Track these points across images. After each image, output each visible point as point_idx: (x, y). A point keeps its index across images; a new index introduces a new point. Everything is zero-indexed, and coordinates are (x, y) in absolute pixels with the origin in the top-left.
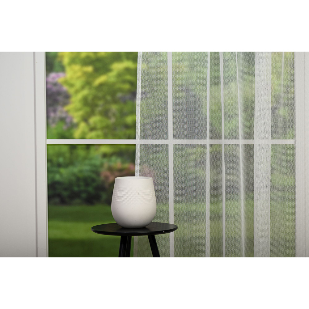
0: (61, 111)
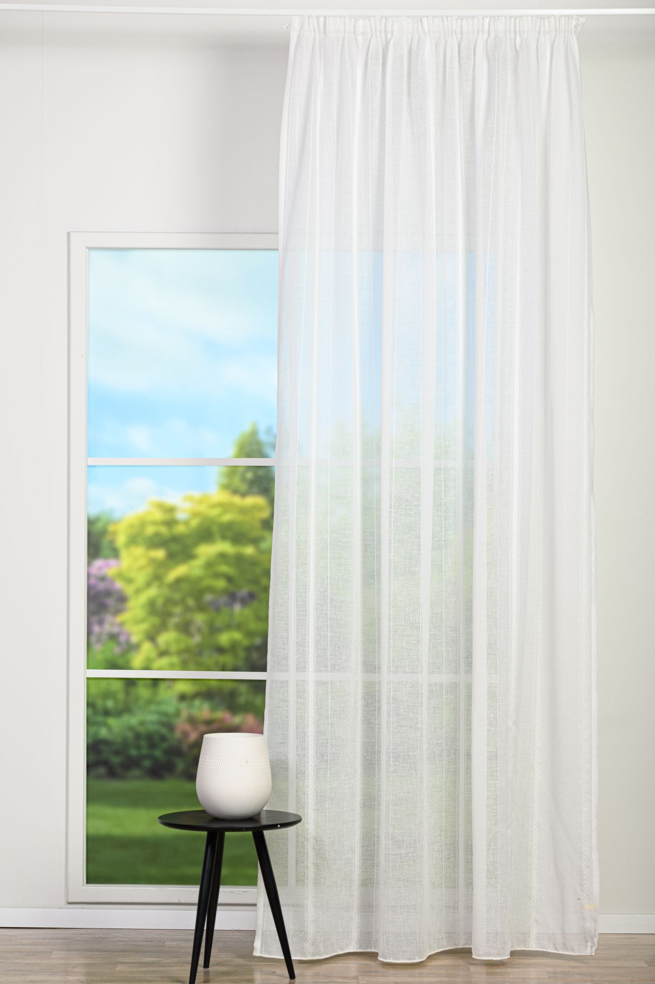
0: (111, 622)
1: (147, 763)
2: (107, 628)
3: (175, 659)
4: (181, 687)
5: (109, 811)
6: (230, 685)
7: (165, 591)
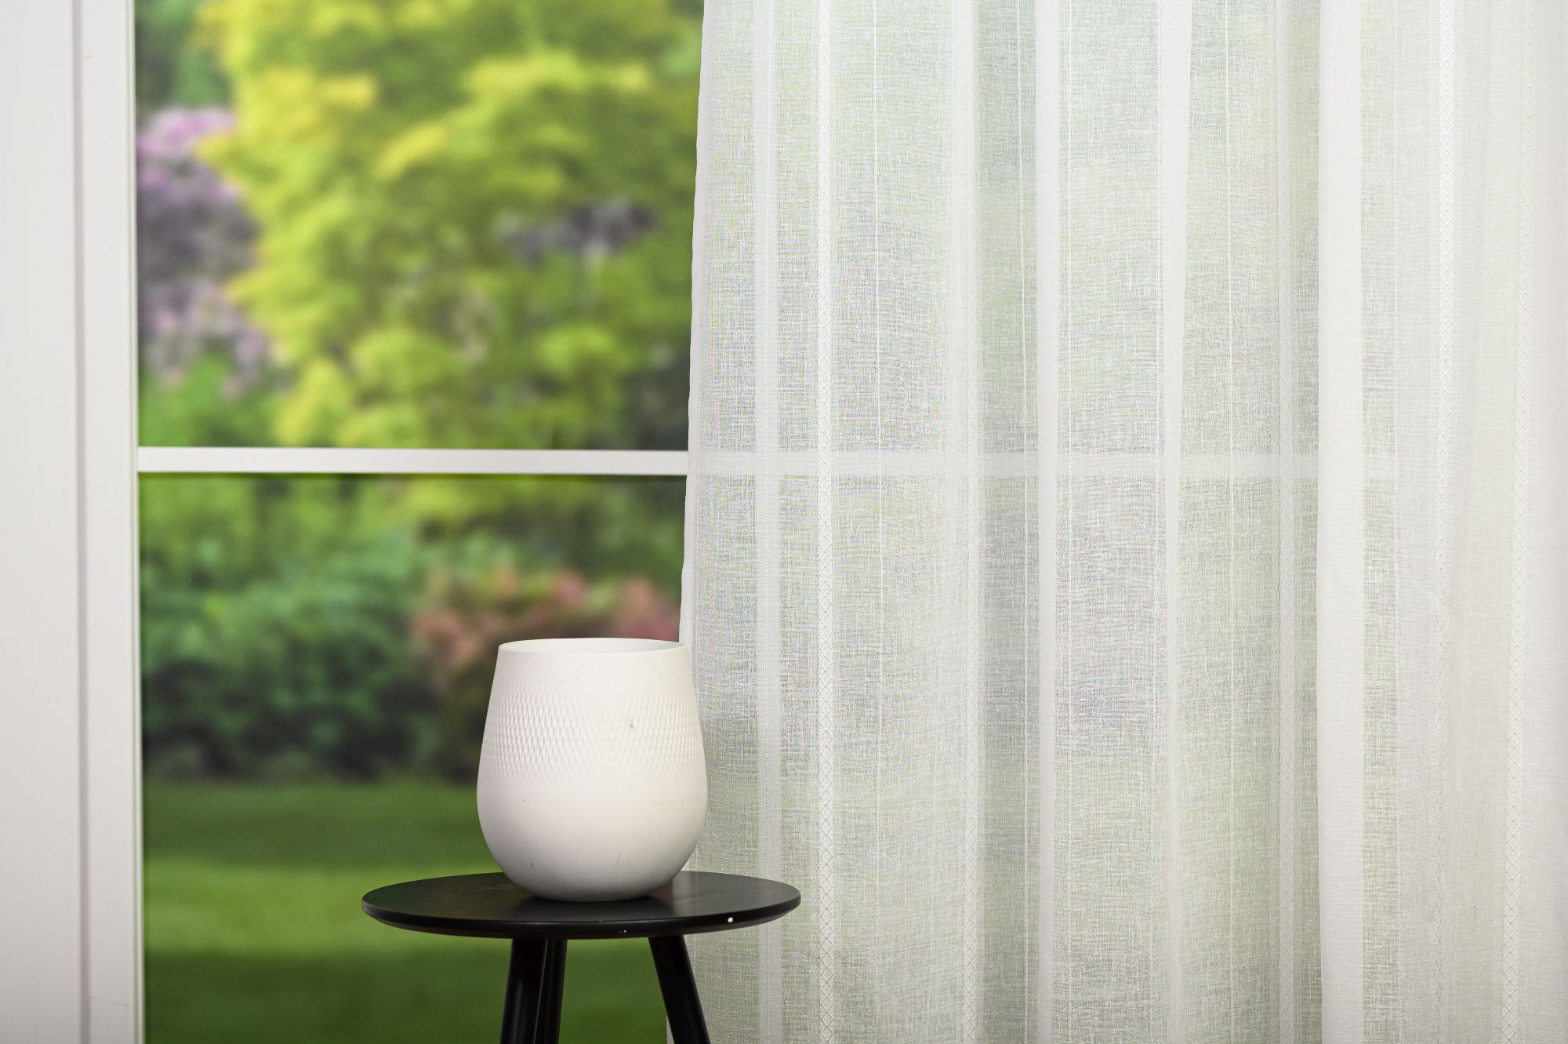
0: (213, 303)
1: (325, 733)
2: (200, 319)
3: (407, 415)
4: (429, 501)
5: (213, 879)
6: (578, 491)
7: (376, 207)
